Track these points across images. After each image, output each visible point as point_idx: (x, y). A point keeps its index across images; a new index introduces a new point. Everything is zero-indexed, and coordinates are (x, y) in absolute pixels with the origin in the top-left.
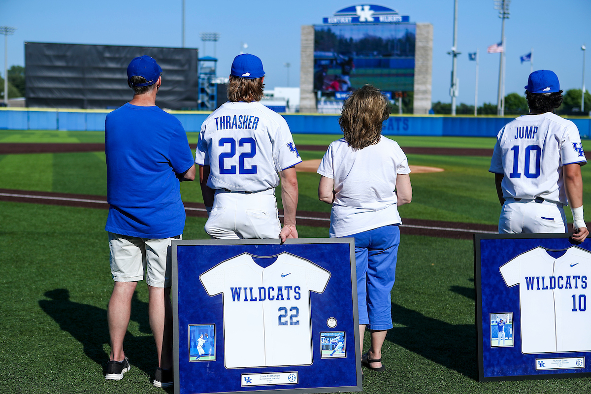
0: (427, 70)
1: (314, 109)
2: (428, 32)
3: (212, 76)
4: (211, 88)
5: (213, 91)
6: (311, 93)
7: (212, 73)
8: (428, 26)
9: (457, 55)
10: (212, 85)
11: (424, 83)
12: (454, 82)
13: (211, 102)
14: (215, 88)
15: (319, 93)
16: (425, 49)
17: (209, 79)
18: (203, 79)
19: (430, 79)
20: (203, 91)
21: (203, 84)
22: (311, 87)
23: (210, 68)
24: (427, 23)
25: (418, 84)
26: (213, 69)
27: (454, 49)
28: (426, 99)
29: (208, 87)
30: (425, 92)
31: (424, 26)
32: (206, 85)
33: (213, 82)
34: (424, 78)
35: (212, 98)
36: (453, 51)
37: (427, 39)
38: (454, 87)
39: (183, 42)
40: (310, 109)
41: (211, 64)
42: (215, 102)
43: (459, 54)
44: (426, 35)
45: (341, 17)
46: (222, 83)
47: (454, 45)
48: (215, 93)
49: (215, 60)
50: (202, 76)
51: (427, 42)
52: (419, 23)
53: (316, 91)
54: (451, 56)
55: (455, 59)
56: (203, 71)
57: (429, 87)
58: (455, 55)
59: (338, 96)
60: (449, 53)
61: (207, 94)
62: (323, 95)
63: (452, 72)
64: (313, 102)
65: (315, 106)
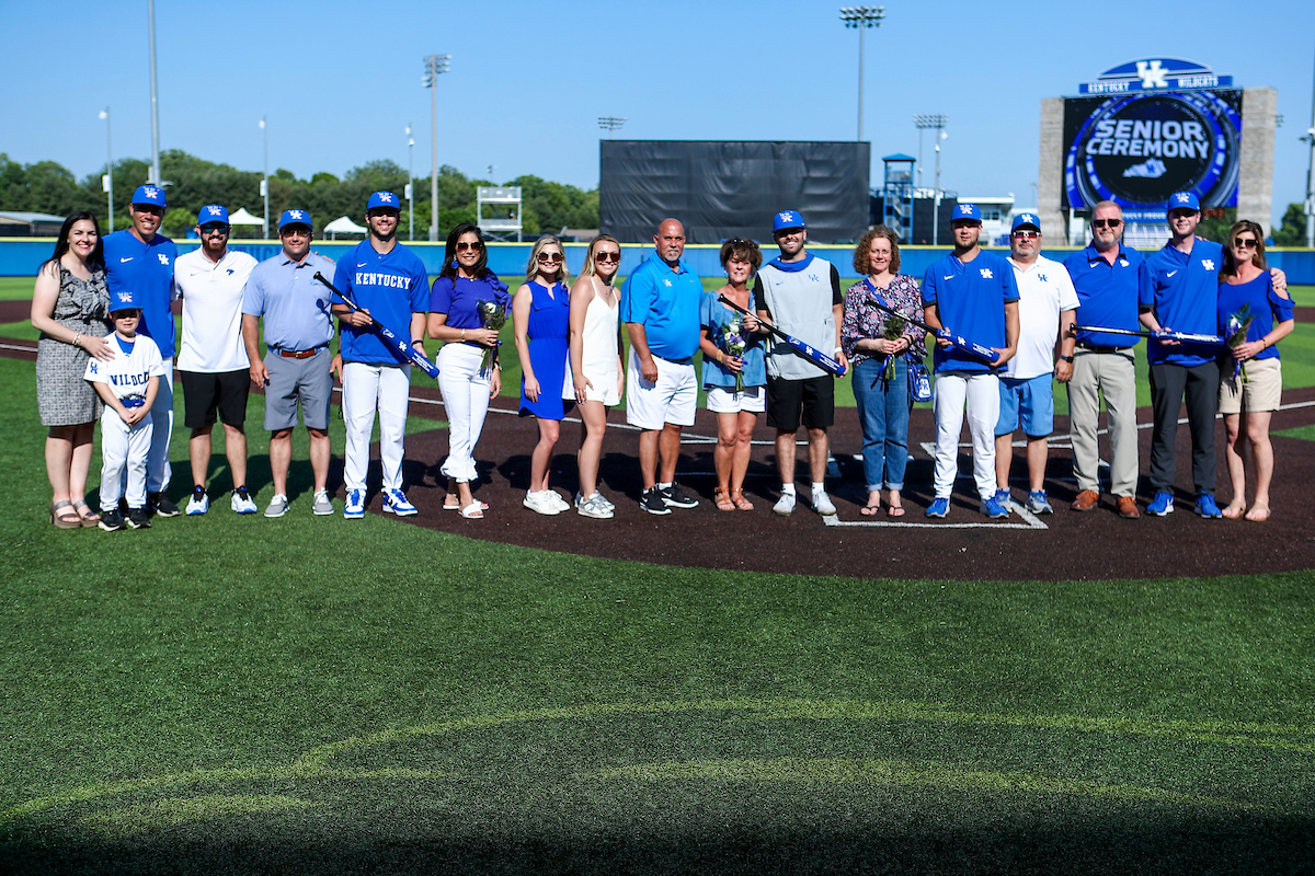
0: (1261, 169)
2: (1264, 104)
3: (908, 187)
4: (903, 206)
5: (907, 211)
6: (1057, 212)
7: (906, 181)
8: (1266, 92)
10: (907, 201)
11: (1257, 192)
12: (1313, 189)
13: (903, 229)
14: (911, 206)
15: (1072, 211)
16: (1258, 132)
17: (902, 190)
18: (893, 192)
19: (1267, 185)
20: (891, 211)
21: (890, 200)
22: (1057, 202)
23: (902, 173)
24: (1262, 88)
25: (1245, 194)
26: (907, 174)
27: (1311, 131)
29: (898, 206)
31: (1258, 91)
32: (896, 201)
33: (909, 196)
34: (1256, 183)
35: (905, 222)
37: (1262, 116)
38: (1312, 198)
39: (859, 133)
40: (1054, 239)
41: (905, 167)
42: (910, 229)
44: (1261, 108)
45: (1111, 81)
46: (925, 197)
47: (1312, 126)
48: (911, 216)
49: (912, 161)
50: (891, 186)
51: (1263, 120)
52: (1247, 88)
53: (1065, 208)
54: (1309, 142)
56: (890, 179)
57: (1266, 199)
60: (1303, 139)
61: (898, 216)
62: (1077, 215)
63: (1309, 173)
64: (1060, 228)
65: (1064, 235)
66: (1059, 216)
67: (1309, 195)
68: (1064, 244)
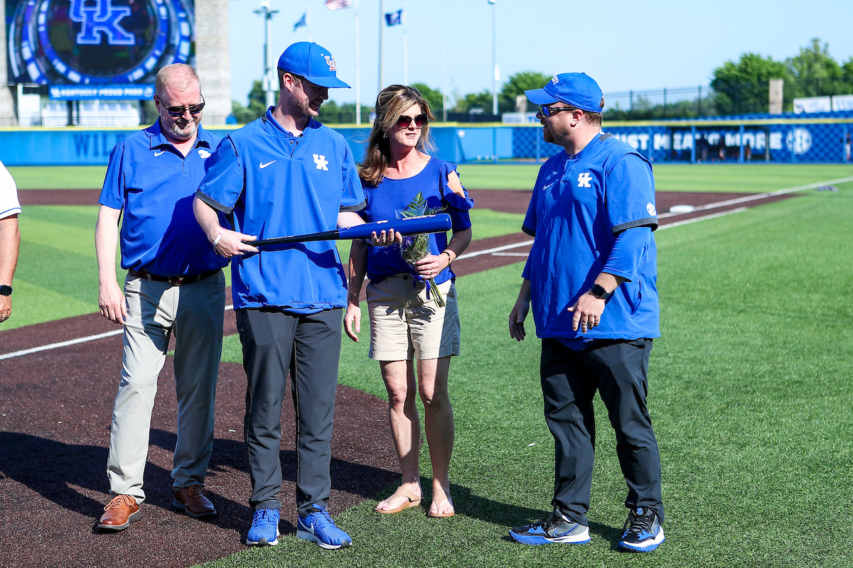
1: (11, 118)
6: (3, 87)
9: (273, 15)
12: (269, 64)
15: (19, 88)
22: (2, 77)
25: (203, 69)
28: (220, 96)
30: (216, 84)
36: (265, 7)
43: (276, 12)
53: (12, 85)
54: (263, 15)
55: (269, 22)
57: (224, 74)
58: (269, 16)
59: (55, 92)
60: (257, 12)
62: (26, 91)
63: (265, 47)
64: (7, 106)
65: (12, 114)
66: (6, 93)
67: (267, 70)
68: (12, 124)
